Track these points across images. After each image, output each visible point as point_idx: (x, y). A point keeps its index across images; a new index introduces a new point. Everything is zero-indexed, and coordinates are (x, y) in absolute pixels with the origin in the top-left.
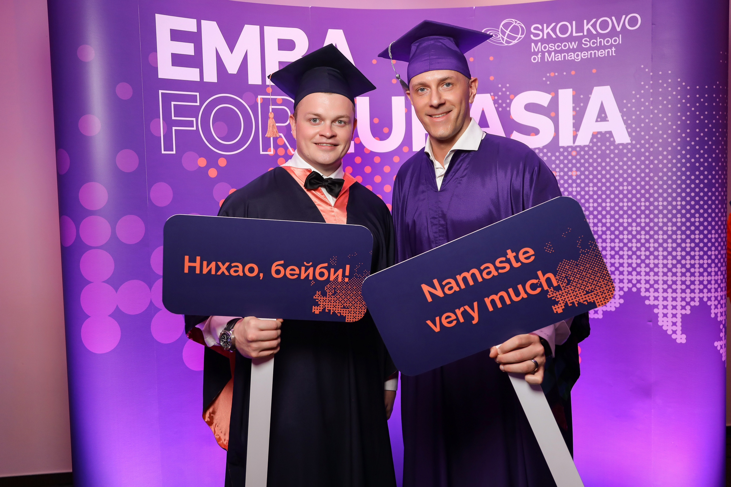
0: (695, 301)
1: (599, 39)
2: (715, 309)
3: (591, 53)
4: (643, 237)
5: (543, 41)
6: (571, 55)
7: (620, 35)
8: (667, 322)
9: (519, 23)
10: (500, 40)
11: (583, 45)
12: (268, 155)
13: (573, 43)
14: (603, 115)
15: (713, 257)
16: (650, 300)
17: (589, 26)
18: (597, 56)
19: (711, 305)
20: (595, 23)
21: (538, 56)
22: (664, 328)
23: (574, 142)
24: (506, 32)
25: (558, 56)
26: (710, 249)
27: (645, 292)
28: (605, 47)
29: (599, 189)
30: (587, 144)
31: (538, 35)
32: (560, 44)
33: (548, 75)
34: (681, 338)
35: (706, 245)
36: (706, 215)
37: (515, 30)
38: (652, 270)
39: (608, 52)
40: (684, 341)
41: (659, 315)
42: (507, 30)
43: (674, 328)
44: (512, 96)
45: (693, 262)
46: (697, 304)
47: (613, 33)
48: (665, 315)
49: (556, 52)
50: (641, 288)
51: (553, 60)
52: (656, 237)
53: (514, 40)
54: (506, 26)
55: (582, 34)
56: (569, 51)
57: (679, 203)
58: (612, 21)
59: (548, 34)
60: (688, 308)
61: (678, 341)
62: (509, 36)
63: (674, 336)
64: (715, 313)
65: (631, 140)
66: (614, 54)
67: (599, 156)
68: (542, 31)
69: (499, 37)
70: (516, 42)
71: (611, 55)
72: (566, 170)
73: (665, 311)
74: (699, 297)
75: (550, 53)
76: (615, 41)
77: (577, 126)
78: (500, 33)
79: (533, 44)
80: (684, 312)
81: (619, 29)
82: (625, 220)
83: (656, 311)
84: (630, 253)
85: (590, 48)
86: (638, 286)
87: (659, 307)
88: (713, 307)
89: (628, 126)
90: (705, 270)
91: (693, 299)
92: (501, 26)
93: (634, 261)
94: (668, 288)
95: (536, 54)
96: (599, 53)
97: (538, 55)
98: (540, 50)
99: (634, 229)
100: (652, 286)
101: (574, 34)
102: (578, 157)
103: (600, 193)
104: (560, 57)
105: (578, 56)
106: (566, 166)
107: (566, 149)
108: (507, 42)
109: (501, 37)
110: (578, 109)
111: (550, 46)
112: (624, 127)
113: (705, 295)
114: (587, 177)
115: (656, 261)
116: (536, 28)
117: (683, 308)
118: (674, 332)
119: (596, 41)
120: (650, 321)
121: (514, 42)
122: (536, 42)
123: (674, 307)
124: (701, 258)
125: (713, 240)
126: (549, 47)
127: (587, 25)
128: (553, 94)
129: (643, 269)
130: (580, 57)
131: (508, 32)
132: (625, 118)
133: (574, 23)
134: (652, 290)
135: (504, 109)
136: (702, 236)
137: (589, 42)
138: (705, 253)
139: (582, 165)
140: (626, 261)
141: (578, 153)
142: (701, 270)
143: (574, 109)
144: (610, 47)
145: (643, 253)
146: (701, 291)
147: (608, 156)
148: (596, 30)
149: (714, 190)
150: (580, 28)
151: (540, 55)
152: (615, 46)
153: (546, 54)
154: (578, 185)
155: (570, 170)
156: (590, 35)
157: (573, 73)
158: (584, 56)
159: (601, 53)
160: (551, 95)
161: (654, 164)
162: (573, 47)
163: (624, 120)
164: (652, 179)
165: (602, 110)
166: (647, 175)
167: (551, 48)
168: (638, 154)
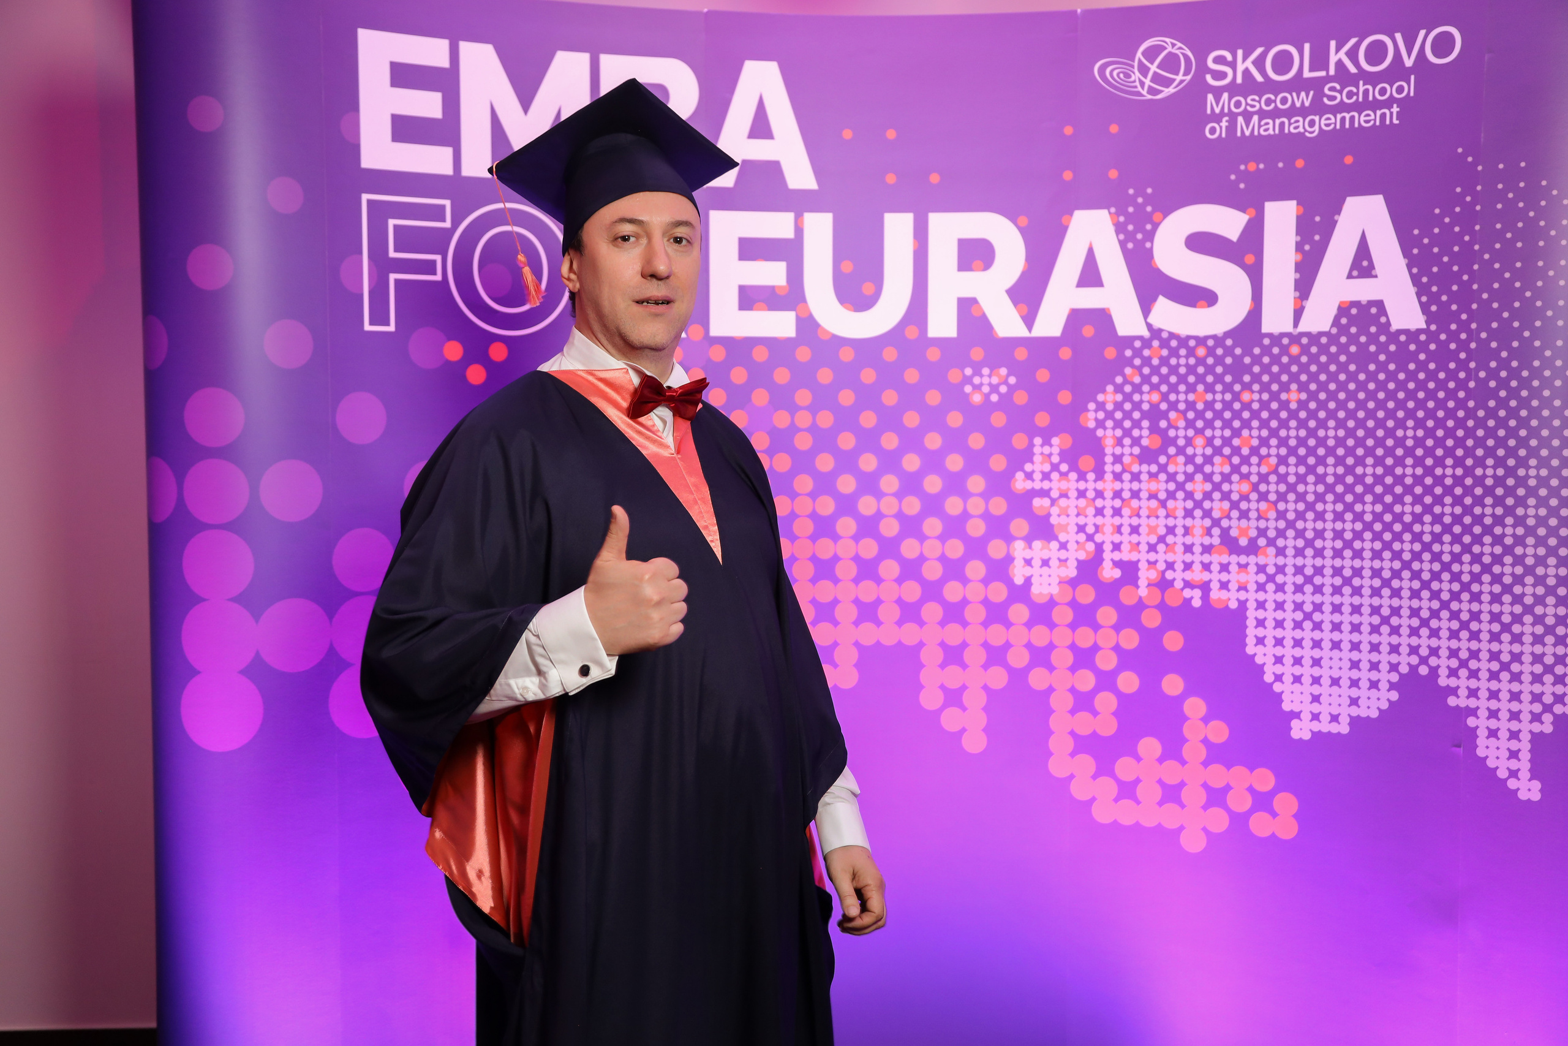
0: (1564, 705)
1: (1364, 85)
3: (1343, 119)
4: (1446, 548)
6: (1297, 121)
7: (1413, 77)
8: (1498, 748)
9: (1180, 48)
10: (1136, 87)
11: (1325, 100)
13: (1303, 94)
14: (1365, 263)
16: (1458, 697)
17: (1342, 55)
18: (1356, 125)
20: (1357, 46)
21: (1221, 124)
22: (1491, 763)
23: (1296, 325)
24: (1148, 69)
25: (1267, 124)
27: (1448, 677)
28: (1375, 105)
29: (1351, 433)
30: (1326, 328)
31: (1223, 75)
32: (1273, 97)
33: (1242, 167)
34: (1529, 790)
37: (1171, 63)
38: (1465, 625)
39: (1383, 116)
40: (1536, 796)
41: (1478, 732)
42: (1152, 63)
43: (1514, 764)
44: (1157, 216)
47: (1397, 71)
48: (1493, 733)
49: (1262, 114)
50: (1439, 666)
51: (1256, 133)
52: (1476, 549)
53: (1167, 87)
54: (1151, 54)
55: (1323, 74)
56: (1292, 112)
57: (1533, 472)
58: (1393, 43)
59: (1246, 72)
60: (1548, 718)
61: (1523, 795)
62: (1156, 78)
63: (1512, 784)
65: (1428, 323)
66: (1396, 121)
67: (1351, 358)
68: (1233, 65)
69: (1133, 79)
70: (1171, 90)
71: (1388, 122)
72: (1275, 387)
73: (1493, 724)
75: (1247, 115)
76: (1400, 90)
77: (1304, 286)
78: (1136, 71)
79: (1210, 97)
80: (1537, 727)
81: (1409, 62)
82: (1408, 509)
83: (1471, 722)
84: (1416, 585)
85: (1342, 107)
86: (1433, 662)
87: (1479, 712)
89: (1421, 290)
91: (1559, 699)
92: (1139, 55)
93: (1426, 604)
94: (1501, 670)
95: (1217, 118)
96: (1363, 118)
97: (1221, 122)
98: (1226, 110)
99: (1427, 528)
100: (1464, 664)
101: (1307, 74)
102: (1304, 359)
103: (1350, 442)
104: (1271, 126)
105: (1312, 123)
106: (1275, 378)
107: (1276, 339)
108: (1151, 91)
109: (1140, 80)
110: (1307, 247)
111: (1249, 101)
112: (1412, 290)
114: (1322, 405)
115: (1475, 607)
116: (1219, 60)
117: (1536, 718)
118: (1514, 774)
119: (1355, 90)
120: (1460, 747)
121: (1166, 90)
122: (1218, 92)
123: (1515, 716)
126: (1247, 104)
127: (1338, 50)
128: (1252, 212)
129: (1444, 624)
130: (1316, 128)
131: (1153, 68)
132: (1415, 270)
133: (1307, 47)
134: (1464, 673)
135: (1139, 244)
137: (1341, 92)
139: (1313, 377)
140: (1405, 603)
141: (1305, 350)
143: (1299, 247)
144: (1388, 104)
145: (1446, 586)
147: (1373, 358)
148: (1356, 64)
150: (1319, 60)
151: (1227, 121)
152: (1399, 102)
153: (1240, 119)
154: (1302, 424)
155: (1285, 388)
156: (1343, 76)
157: (1300, 163)
158: (1327, 125)
159: (1366, 119)
160: (1248, 214)
161: (1478, 380)
162: (1303, 102)
163: (1412, 276)
164: (1471, 414)
165: (1363, 251)
166: (1461, 404)
167: (1253, 106)
168: (1442, 356)
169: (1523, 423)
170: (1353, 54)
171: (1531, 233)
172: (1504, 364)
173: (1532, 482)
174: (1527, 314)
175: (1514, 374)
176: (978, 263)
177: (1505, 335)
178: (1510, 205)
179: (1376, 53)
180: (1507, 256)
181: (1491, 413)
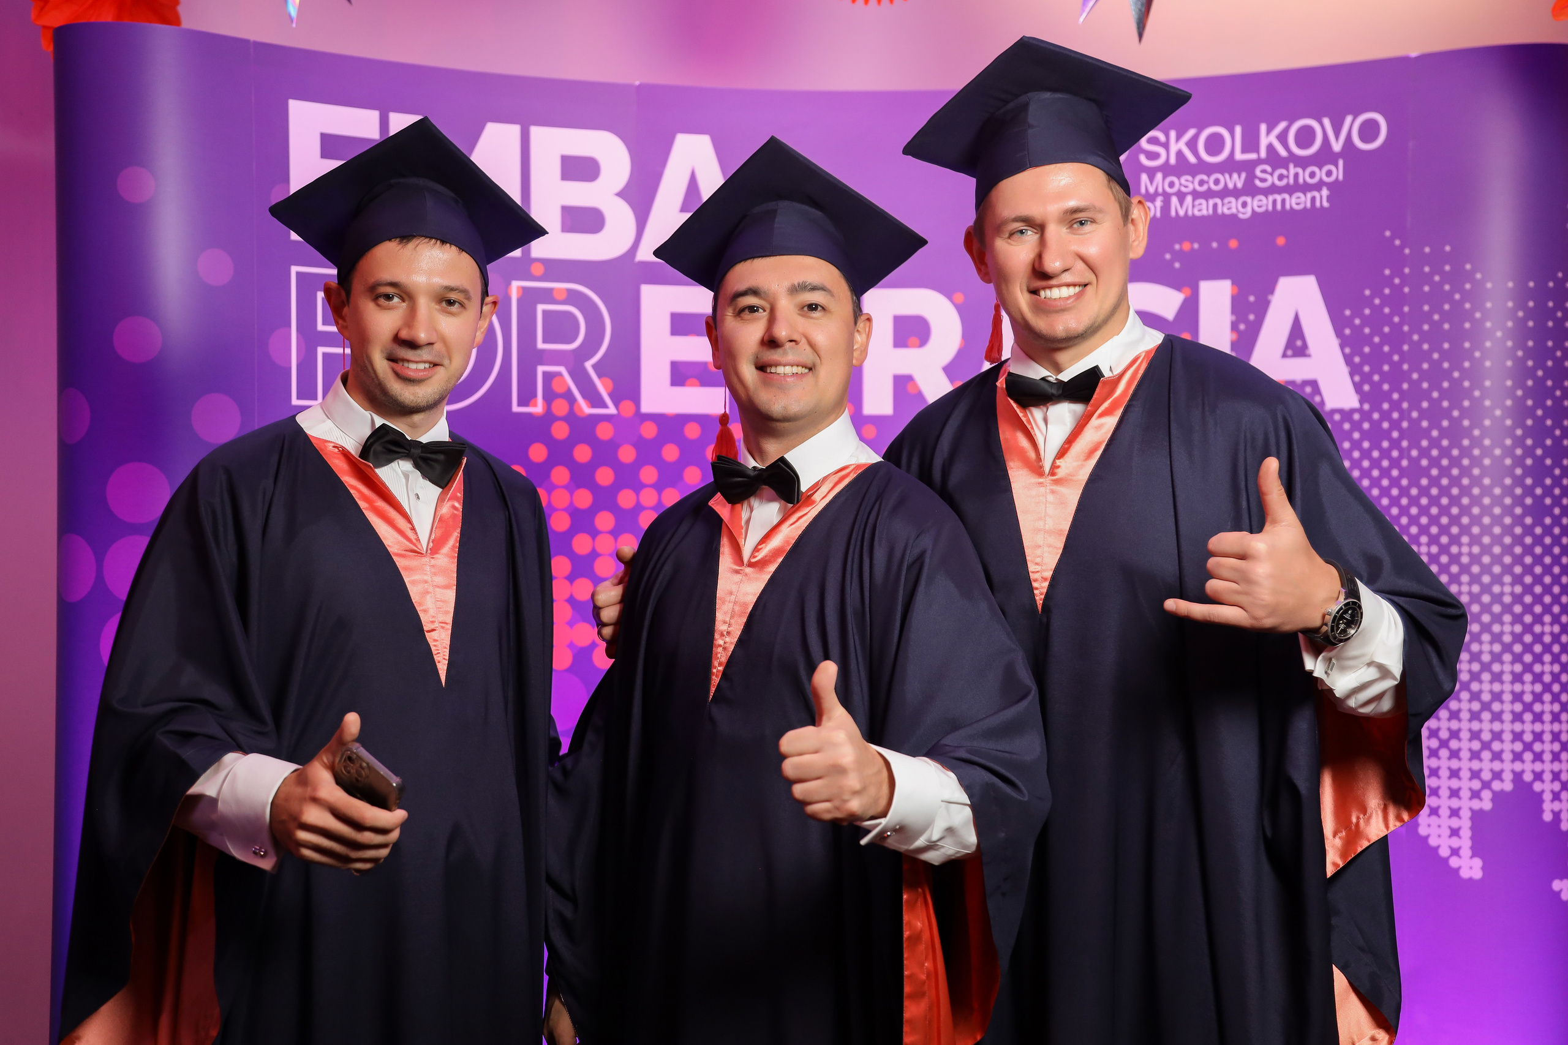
0: (1502, 781)
1: (1294, 168)
2: (1552, 801)
3: (1275, 202)
5: (1167, 170)
6: (1230, 202)
7: (1341, 163)
8: (1440, 826)
11: (1258, 183)
12: (529, 415)
13: (1235, 176)
14: (1299, 344)
15: (1547, 678)
17: (1273, 138)
18: (1288, 207)
19: (1543, 791)
20: (1286, 130)
22: (1433, 842)
25: (1201, 204)
26: (1538, 659)
28: (1306, 188)
31: (1157, 156)
32: (1205, 177)
33: (1177, 247)
34: (1471, 868)
35: (1528, 648)
36: (1528, 579)
39: (1313, 199)
40: (1477, 874)
43: (1455, 842)
45: (1497, 687)
46: (1508, 786)
47: (1325, 156)
48: (1434, 811)
49: (1196, 195)
51: (1190, 213)
55: (1252, 156)
56: (1225, 193)
57: (1465, 550)
58: (1324, 128)
59: (1180, 154)
60: (1487, 795)
61: (1465, 874)
63: (1454, 862)
64: (1552, 811)
65: (1361, 402)
66: (1326, 204)
68: (1166, 146)
73: (1434, 802)
74: (1513, 771)
75: (1181, 196)
76: (1329, 173)
79: (1144, 177)
80: (1476, 804)
81: (1337, 147)
85: (1273, 189)
88: (1547, 796)
89: (1354, 370)
90: (1528, 707)
91: (1497, 775)
94: (1440, 747)
96: (1294, 201)
98: (1160, 190)
101: (1239, 156)
104: (1204, 206)
105: (1244, 205)
110: (1241, 327)
111: (1182, 181)
112: (1344, 370)
113: (1528, 767)
116: (1153, 141)
117: (1475, 795)
119: (1285, 173)
122: (1151, 173)
123: (1455, 793)
124: (1517, 678)
125: (1547, 639)
126: (1180, 184)
127: (1269, 132)
128: (1188, 291)
132: (1347, 350)
133: (1238, 130)
136: (1518, 629)
137: (1272, 174)
138: (1528, 668)
142: (1518, 707)
143: (1234, 327)
144: (1318, 186)
146: (1517, 757)
148: (1286, 147)
149: (1548, 521)
150: (1251, 143)
151: (1161, 201)
152: (1329, 186)
153: (1174, 200)
156: (1274, 160)
157: (1233, 244)
158: (1259, 207)
159: (1298, 202)
160: (1184, 293)
161: (1410, 458)
162: (1235, 185)
163: (1345, 356)
164: (1404, 492)
165: (1297, 330)
166: (1395, 482)
167: (1186, 187)
168: (1376, 435)
169: (1455, 501)
170: (1283, 138)
171: (1457, 315)
172: (1435, 443)
173: (1465, 560)
174: (1456, 394)
175: (1445, 452)
176: (914, 340)
177: (1435, 414)
178: (1437, 287)
179: (1305, 137)
180: (1435, 337)
181: (1425, 491)
